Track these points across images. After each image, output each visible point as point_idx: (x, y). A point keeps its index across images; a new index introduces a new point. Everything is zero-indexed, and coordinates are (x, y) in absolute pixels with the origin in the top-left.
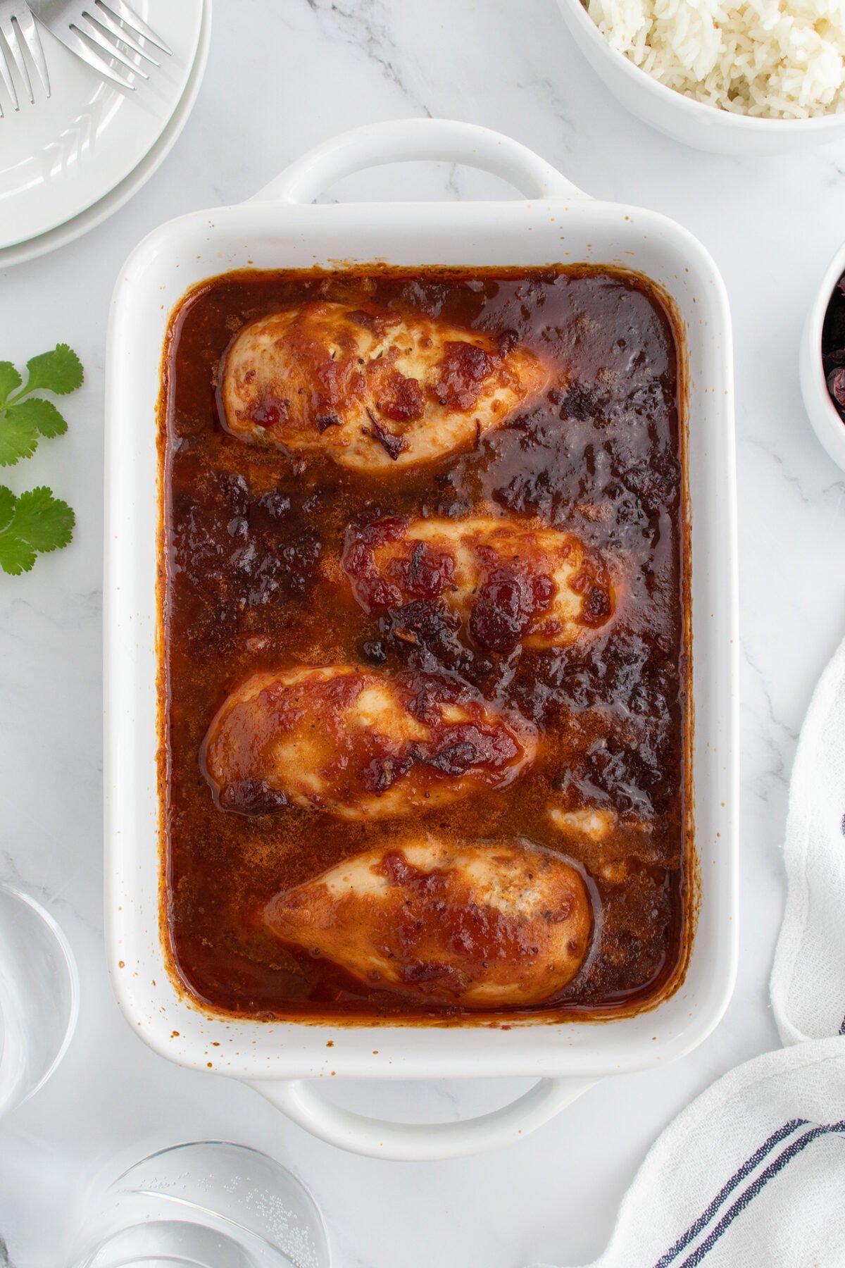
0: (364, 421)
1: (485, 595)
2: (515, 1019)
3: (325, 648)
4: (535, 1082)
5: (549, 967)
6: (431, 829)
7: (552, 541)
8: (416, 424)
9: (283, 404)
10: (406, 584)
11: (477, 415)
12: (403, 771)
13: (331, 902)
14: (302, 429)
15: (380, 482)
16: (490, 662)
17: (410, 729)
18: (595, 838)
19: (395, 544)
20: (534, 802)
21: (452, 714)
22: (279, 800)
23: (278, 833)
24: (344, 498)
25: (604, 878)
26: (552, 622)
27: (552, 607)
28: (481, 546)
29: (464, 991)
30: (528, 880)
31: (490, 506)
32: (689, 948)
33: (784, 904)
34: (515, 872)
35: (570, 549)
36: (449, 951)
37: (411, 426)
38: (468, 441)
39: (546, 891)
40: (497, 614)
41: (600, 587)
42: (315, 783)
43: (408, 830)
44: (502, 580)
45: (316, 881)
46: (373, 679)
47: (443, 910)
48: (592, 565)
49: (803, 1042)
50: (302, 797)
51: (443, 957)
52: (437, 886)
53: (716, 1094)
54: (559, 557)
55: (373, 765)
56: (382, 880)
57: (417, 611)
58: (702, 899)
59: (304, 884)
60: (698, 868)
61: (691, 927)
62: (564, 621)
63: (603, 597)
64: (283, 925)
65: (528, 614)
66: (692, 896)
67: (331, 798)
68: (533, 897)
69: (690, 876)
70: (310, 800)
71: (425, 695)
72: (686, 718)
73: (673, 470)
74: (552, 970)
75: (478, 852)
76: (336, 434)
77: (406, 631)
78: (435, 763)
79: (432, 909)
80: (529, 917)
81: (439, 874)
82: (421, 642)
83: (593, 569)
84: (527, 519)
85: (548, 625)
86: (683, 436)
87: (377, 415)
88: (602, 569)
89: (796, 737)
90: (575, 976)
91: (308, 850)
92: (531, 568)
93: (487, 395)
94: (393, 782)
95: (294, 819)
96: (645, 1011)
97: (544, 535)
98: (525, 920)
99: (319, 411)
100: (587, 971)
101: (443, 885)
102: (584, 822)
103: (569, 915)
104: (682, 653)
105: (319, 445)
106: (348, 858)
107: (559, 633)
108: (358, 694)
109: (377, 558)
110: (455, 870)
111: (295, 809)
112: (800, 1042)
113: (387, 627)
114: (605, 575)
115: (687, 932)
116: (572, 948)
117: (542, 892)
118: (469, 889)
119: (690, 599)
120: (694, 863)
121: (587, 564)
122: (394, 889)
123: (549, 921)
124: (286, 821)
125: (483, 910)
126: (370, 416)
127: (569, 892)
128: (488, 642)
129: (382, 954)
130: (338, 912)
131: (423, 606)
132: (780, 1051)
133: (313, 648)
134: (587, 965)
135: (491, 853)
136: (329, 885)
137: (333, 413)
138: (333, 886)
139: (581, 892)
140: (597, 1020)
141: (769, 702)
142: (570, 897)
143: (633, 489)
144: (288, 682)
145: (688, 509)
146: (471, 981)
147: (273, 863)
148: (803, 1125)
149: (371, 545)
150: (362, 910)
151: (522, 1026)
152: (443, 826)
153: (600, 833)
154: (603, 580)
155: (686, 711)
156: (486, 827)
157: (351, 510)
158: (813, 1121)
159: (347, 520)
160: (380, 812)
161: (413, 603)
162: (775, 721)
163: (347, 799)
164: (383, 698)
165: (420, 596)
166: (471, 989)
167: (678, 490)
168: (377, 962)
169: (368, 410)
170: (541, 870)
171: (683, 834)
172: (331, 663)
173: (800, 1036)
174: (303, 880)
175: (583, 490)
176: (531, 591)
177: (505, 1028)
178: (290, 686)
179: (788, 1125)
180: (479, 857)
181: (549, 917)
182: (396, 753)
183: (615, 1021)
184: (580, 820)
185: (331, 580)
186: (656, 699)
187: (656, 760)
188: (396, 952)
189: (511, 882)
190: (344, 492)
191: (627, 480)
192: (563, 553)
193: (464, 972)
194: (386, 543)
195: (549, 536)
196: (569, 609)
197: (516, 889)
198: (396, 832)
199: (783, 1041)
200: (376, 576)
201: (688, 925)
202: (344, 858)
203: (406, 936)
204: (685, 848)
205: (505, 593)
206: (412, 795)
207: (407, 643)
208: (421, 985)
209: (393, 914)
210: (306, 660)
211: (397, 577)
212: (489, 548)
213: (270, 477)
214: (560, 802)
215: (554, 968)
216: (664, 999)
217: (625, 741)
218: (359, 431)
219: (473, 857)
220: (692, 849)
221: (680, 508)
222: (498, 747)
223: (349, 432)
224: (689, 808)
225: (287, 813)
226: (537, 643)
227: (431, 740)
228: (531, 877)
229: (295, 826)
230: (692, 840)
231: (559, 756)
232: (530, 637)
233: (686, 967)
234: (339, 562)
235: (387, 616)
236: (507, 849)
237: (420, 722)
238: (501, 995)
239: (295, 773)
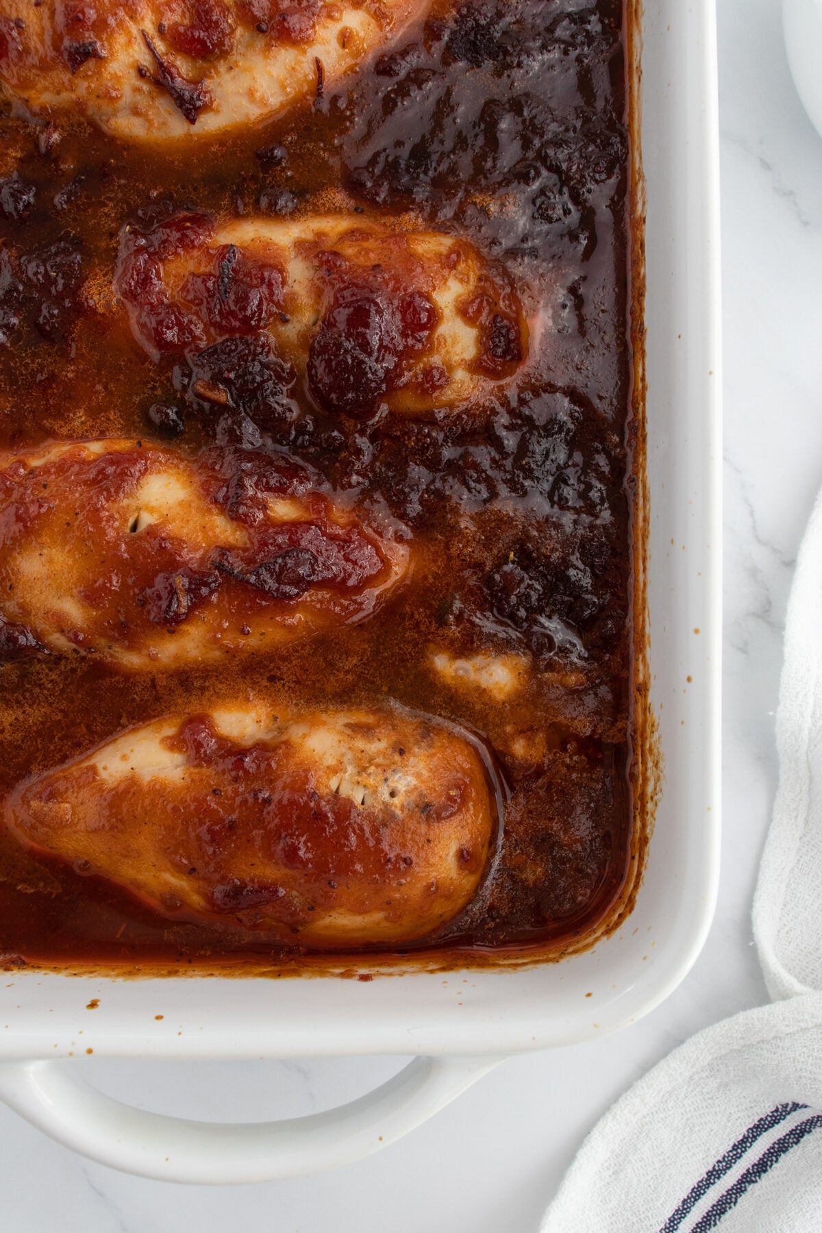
0: (140, 54)
1: (329, 324)
2: (381, 965)
3: (93, 413)
4: (407, 1061)
5: (429, 886)
6: (254, 684)
7: (432, 245)
8: (222, 66)
9: (12, 25)
10: (210, 311)
11: (315, 51)
12: (204, 591)
13: (101, 790)
14: (45, 67)
15: (172, 162)
16: (340, 432)
17: (218, 530)
18: (499, 696)
19: (196, 253)
20: (409, 642)
21: (283, 510)
22: (22, 640)
23: (27, 690)
24: (119, 186)
25: (513, 756)
26: (432, 368)
27: (432, 343)
28: (323, 253)
29: (304, 923)
30: (397, 758)
31: (339, 197)
32: (641, 858)
33: (772, 799)
34: (378, 746)
35: (459, 255)
36: (277, 863)
37: (216, 68)
38: (304, 96)
39: (426, 773)
40: (346, 351)
41: (505, 316)
42: (74, 610)
43: (220, 686)
44: (355, 298)
45: (82, 761)
46: (162, 458)
47: (267, 801)
48: (493, 283)
49: (801, 994)
50: (57, 635)
51: (270, 872)
52: (259, 767)
53: (676, 1068)
54: (443, 267)
55: (159, 583)
56: (178, 758)
57: (229, 354)
58: (662, 782)
59: (65, 766)
60: (656, 735)
61: (644, 826)
62: (451, 368)
63: (509, 330)
64: (33, 827)
65: (396, 353)
66: (645, 780)
67: (101, 635)
68: (405, 783)
69: (643, 751)
70: (70, 640)
71: (240, 480)
72: (636, 516)
73: (615, 140)
74: (434, 891)
75: (324, 717)
76: (99, 74)
77: (213, 386)
78: (253, 579)
79: (251, 800)
80: (398, 812)
81: (263, 749)
82: (235, 402)
83: (494, 288)
84: (394, 216)
85: (428, 373)
86: (631, 88)
87: (160, 46)
88: (508, 290)
89: (790, 564)
90: (470, 901)
91: (71, 715)
92: (397, 281)
93: (330, 17)
94: (191, 609)
95: (51, 670)
96: (575, 952)
97: (421, 238)
98: (393, 816)
99: (69, 34)
100: (487, 893)
101: (269, 765)
102: (483, 673)
103: (459, 810)
104: (630, 417)
105: (73, 96)
106: (131, 727)
107: (441, 387)
108: (139, 479)
109: (167, 274)
110: (287, 743)
111: (50, 654)
112: (797, 994)
113: (186, 381)
114: (513, 299)
115: (638, 835)
116: (464, 857)
117: (418, 775)
118: (307, 770)
119: (642, 331)
120: (648, 731)
121: (486, 281)
122: (196, 770)
123: (428, 817)
124: (38, 673)
125: (328, 802)
126: (148, 45)
127: (459, 775)
128: (333, 396)
129: (178, 869)
130: (111, 806)
131: (237, 346)
132: (767, 1007)
133: (74, 414)
134: (488, 883)
135: (343, 719)
136: (100, 766)
137: (89, 36)
138: (105, 768)
139: (479, 776)
140: (504, 966)
141: (752, 513)
142: (461, 782)
143: (555, 169)
144: (36, 462)
145: (639, 194)
146: (312, 908)
147: (19, 736)
148: (799, 1111)
149: (156, 256)
150: (147, 802)
151: (390, 975)
152: (272, 679)
153: (507, 689)
154: (510, 306)
155: (636, 504)
156: (337, 681)
157: (128, 204)
158: (813, 1105)
159: (121, 220)
160: (176, 658)
161: (223, 343)
162: (759, 541)
163: (125, 636)
164: (178, 486)
165: (232, 330)
166: (313, 921)
167: (624, 171)
168: (174, 881)
169: (144, 34)
170: (417, 743)
171: (632, 688)
172: (102, 436)
173: (798, 986)
174: (64, 759)
175: (479, 171)
176: (398, 316)
177: (365, 978)
178: (36, 468)
179: (777, 1110)
180: (324, 723)
181: (429, 812)
182: (194, 566)
183: (530, 967)
184: (479, 670)
185: (101, 310)
186: (589, 487)
187: (589, 580)
188: (199, 864)
189: (371, 760)
190: (119, 178)
191: (547, 156)
192: (449, 262)
193: (301, 894)
194: (180, 250)
195: (427, 239)
196: (458, 349)
197: (380, 770)
198: (203, 689)
199: (772, 993)
200: (165, 301)
201: (639, 824)
202: (124, 727)
203: (213, 840)
204: (635, 711)
205: (360, 318)
206: (224, 631)
207: (214, 403)
208: (240, 915)
209: (193, 807)
210: (64, 431)
211: (197, 301)
212: (336, 254)
213: (7, 154)
214: (447, 642)
215: (437, 888)
216: (603, 934)
217: (543, 550)
218: (133, 73)
219: (315, 724)
220: (646, 709)
221: (627, 199)
222: (351, 557)
223: (119, 74)
224: (641, 646)
225: (39, 661)
226: (410, 402)
227: (248, 545)
228: (402, 752)
229: (52, 681)
230: (645, 697)
231: (444, 575)
232: (399, 393)
233: (636, 886)
234: (111, 282)
235: (183, 363)
236: (367, 713)
237: (232, 519)
238: (359, 930)
239: (43, 597)
